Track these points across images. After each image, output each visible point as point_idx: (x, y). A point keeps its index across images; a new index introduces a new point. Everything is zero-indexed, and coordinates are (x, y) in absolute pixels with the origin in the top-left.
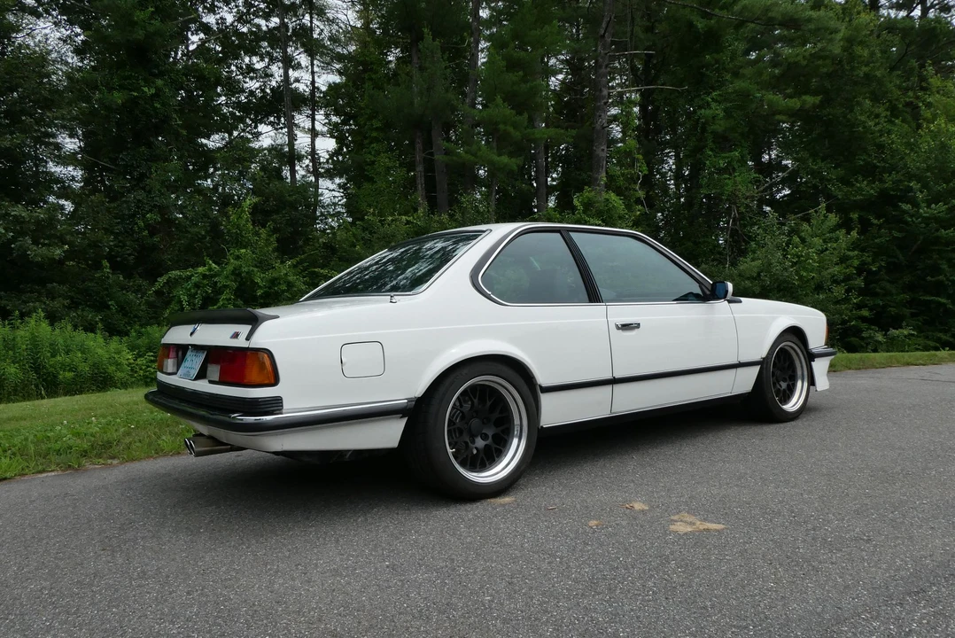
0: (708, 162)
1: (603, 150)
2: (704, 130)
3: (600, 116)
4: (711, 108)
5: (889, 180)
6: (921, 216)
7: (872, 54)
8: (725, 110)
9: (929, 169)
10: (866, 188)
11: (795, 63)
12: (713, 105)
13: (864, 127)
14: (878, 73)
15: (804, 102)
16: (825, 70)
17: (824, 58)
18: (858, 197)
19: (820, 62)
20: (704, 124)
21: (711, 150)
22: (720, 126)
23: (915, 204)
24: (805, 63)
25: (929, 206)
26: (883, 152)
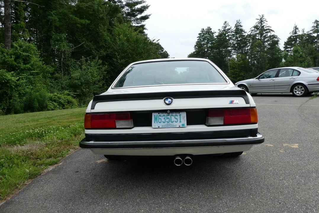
0: (53, 37)
1: (10, 24)
2: (51, 24)
3: (8, 9)
4: (53, 17)
5: (109, 51)
6: (118, 63)
7: (103, 11)
8: (59, 18)
9: (120, 49)
10: (103, 53)
11: (82, 8)
12: (54, 16)
13: (102, 34)
14: (105, 17)
15: (86, 21)
16: (91, 13)
17: (91, 9)
18: (101, 55)
19: (89, 10)
20: (51, 22)
21: (54, 32)
22: (58, 24)
23: (117, 59)
24: (85, 8)
25: (120, 60)
26: (106, 42)
